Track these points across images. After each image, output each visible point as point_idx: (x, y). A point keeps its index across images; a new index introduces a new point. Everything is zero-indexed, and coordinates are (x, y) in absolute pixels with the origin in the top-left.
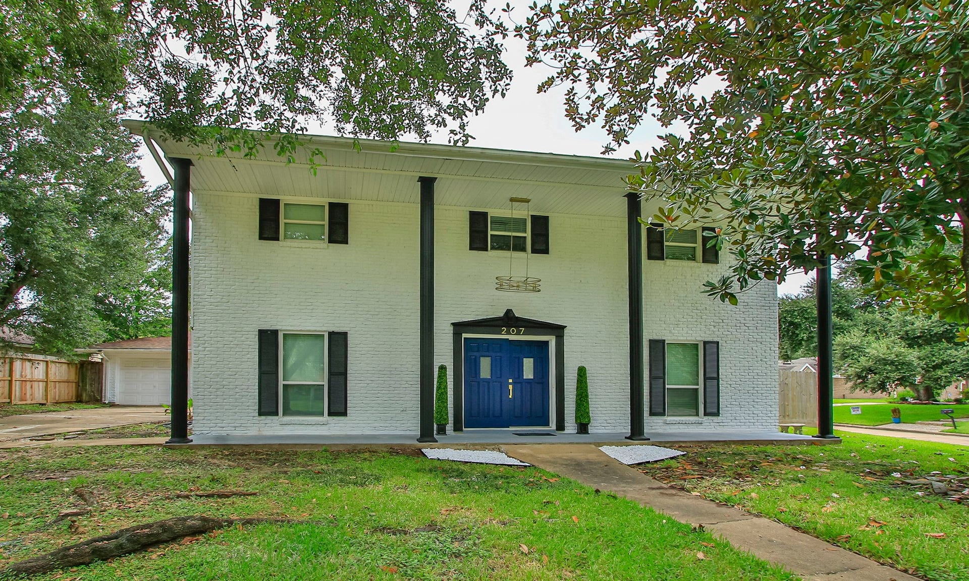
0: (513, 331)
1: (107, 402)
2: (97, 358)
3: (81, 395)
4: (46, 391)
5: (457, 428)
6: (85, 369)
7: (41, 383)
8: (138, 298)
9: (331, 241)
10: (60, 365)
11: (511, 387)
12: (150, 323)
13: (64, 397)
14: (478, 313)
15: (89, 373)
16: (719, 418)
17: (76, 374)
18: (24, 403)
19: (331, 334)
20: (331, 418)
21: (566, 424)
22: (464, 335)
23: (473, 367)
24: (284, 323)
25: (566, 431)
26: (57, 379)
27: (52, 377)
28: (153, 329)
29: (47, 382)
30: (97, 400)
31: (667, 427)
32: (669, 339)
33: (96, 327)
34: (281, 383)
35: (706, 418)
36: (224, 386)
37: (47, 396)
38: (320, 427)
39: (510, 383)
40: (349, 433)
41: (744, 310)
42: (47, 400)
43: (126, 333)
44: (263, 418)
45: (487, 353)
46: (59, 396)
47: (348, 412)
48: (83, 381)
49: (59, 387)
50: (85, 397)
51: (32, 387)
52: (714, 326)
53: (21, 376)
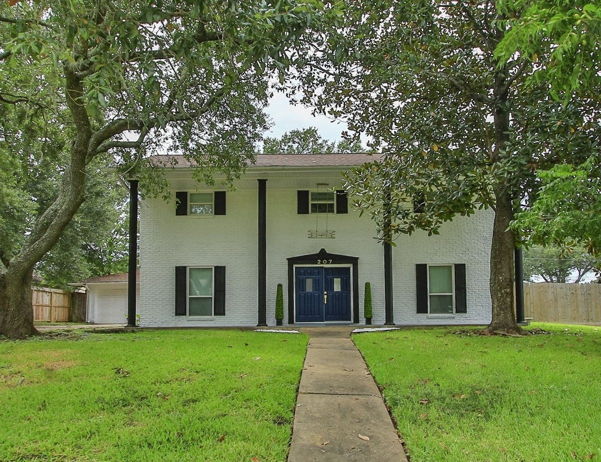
0: (325, 262)
1: (89, 322)
2: (82, 290)
3: (72, 317)
4: (50, 313)
5: (291, 321)
6: (74, 298)
7: (47, 307)
8: (110, 244)
9: (216, 213)
10: (59, 295)
11: (326, 296)
12: (119, 262)
13: (61, 318)
14: (303, 252)
15: (77, 301)
16: (467, 314)
17: (69, 301)
18: (38, 320)
19: (216, 268)
20: (216, 317)
21: (360, 319)
22: (295, 266)
23: (301, 285)
24: (190, 261)
25: (360, 324)
26: (57, 305)
27: (54, 304)
28: (121, 268)
29: (51, 307)
30: (82, 320)
31: (429, 320)
32: (429, 263)
33: (85, 268)
34: (188, 296)
35: (457, 314)
36: (156, 299)
37: (51, 316)
38: (209, 322)
39: (325, 294)
40: (226, 325)
41: (484, 242)
42: (51, 319)
43: (102, 271)
44: (178, 317)
45: (310, 277)
46: (58, 317)
47: (226, 313)
48: (73, 308)
49: (58, 311)
50: (74, 318)
51: (42, 310)
52: (462, 254)
53: (37, 302)
